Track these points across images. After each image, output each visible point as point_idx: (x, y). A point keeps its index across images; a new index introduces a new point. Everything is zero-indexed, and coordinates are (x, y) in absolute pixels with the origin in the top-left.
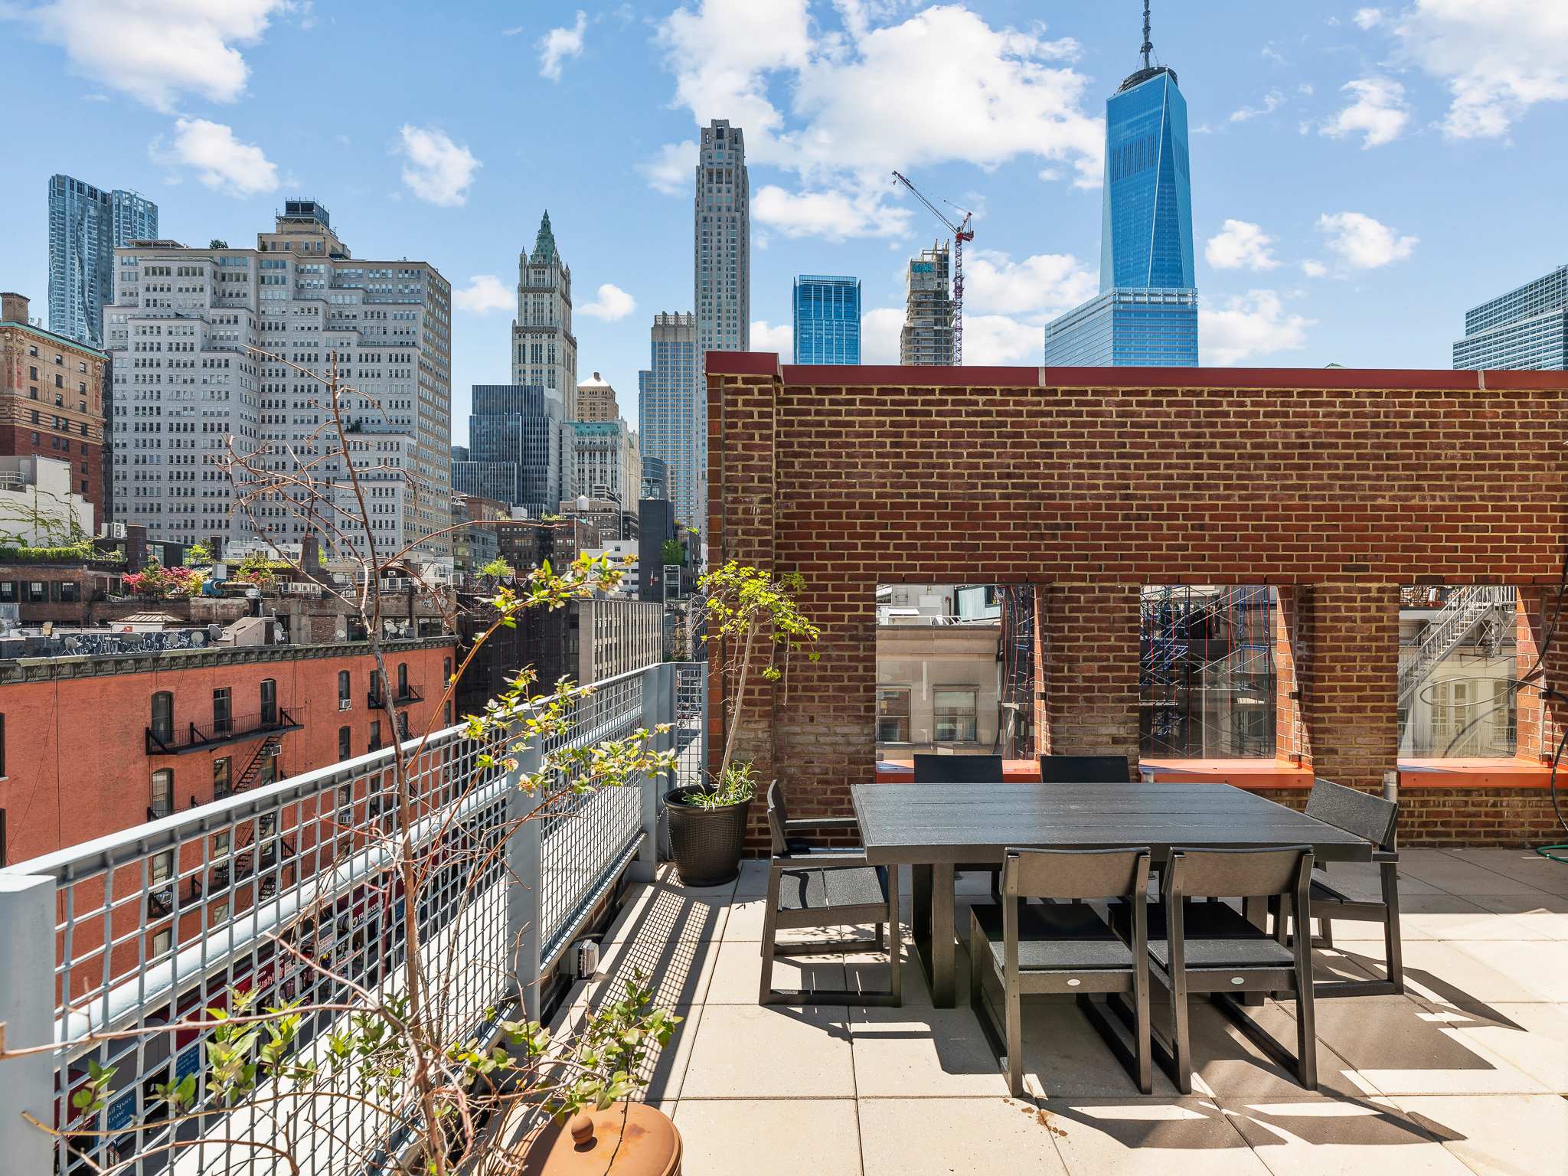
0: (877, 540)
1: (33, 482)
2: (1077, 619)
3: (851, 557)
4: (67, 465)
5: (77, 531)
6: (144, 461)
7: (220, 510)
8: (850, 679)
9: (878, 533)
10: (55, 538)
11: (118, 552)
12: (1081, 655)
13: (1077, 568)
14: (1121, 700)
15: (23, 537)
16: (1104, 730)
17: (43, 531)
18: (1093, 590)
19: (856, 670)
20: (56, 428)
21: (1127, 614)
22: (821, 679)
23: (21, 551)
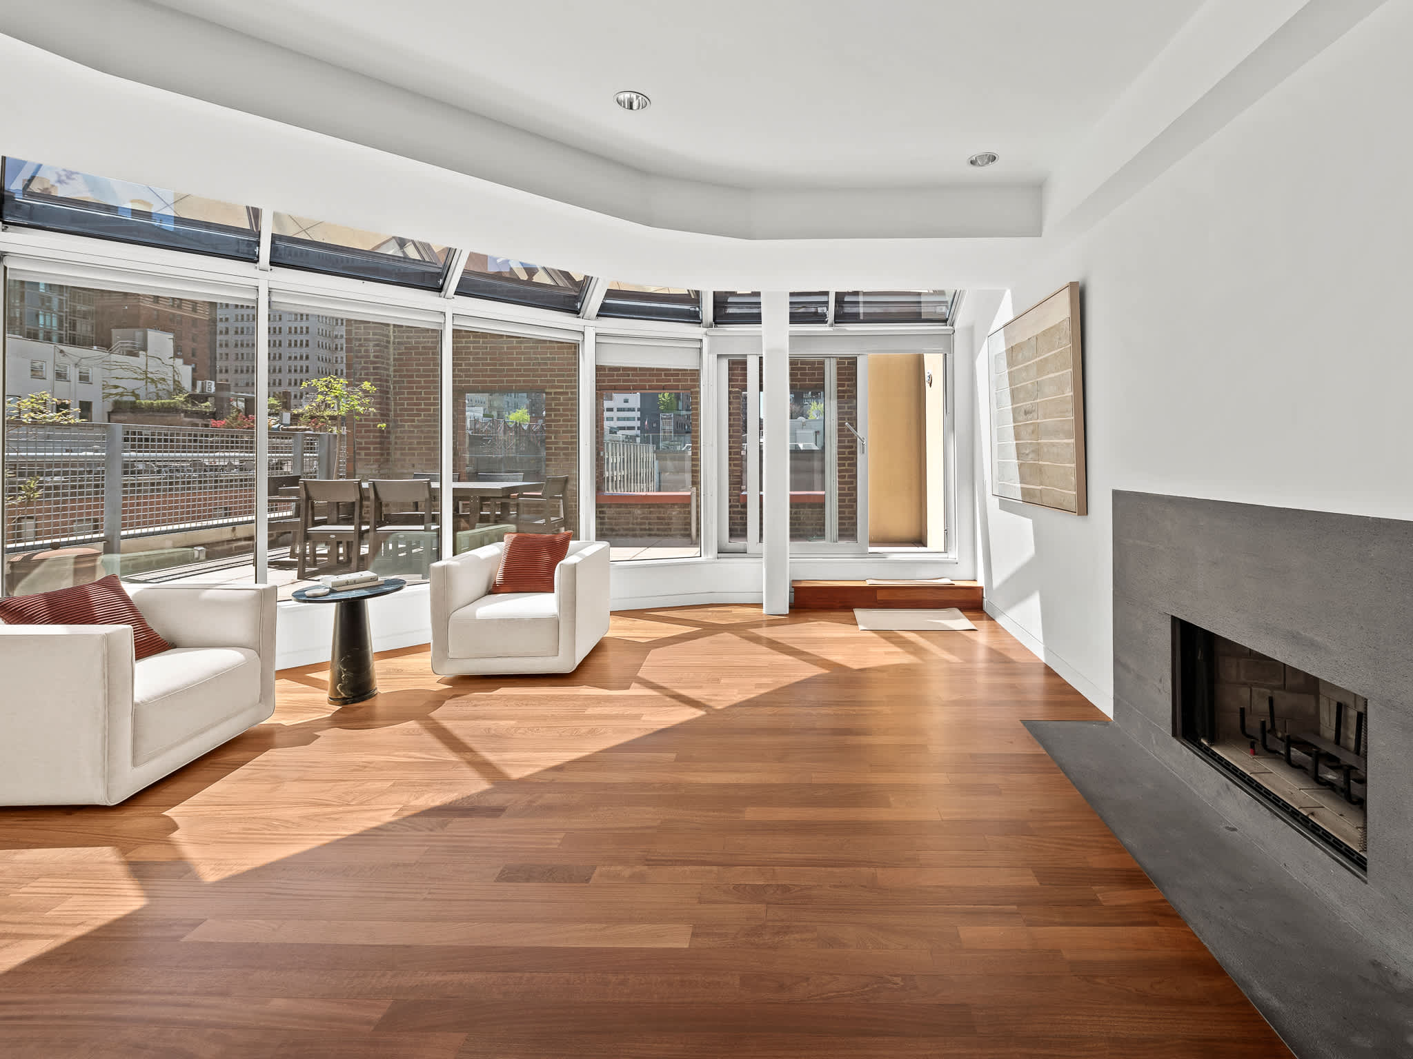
1: (145, 349)
4: (171, 336)
5: (179, 389)
6: (242, 332)
7: (301, 371)
10: (160, 393)
11: (208, 404)
13: (558, 381)
15: (137, 392)
17: (152, 388)
20: (173, 306)
23: (135, 402)
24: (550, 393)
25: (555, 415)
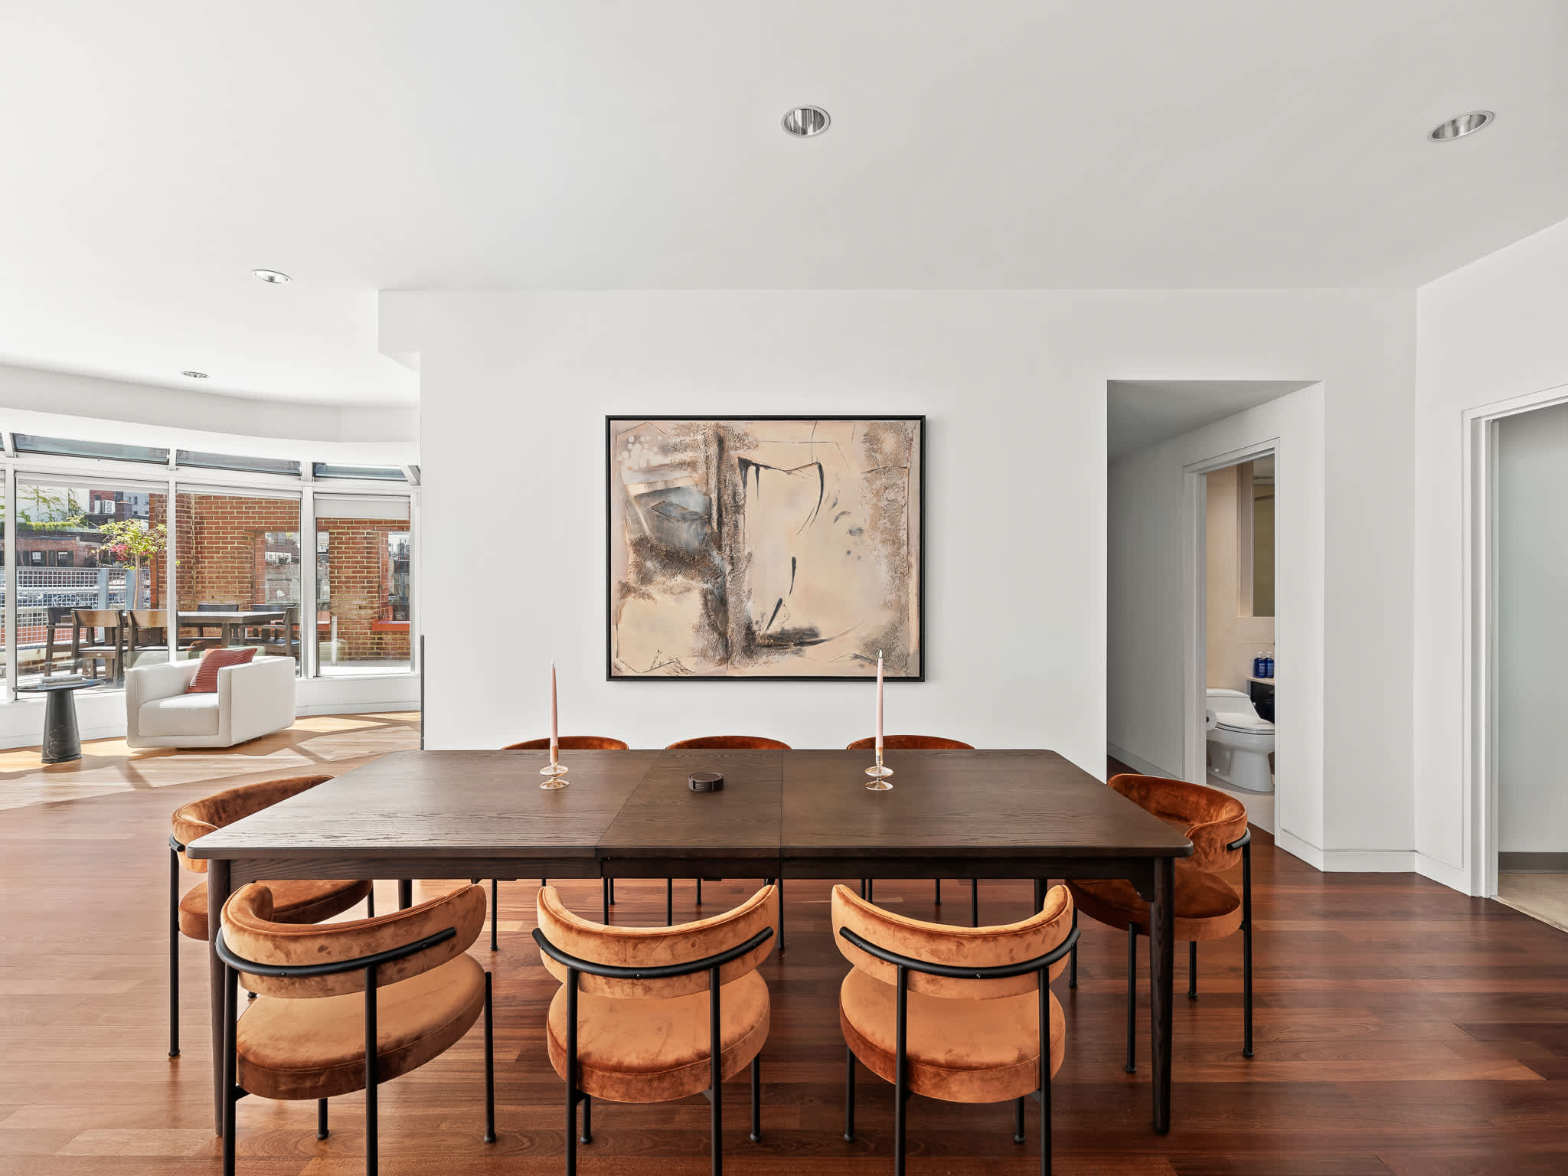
0: (244, 510)
2: (341, 548)
3: (231, 518)
5: (74, 510)
8: (231, 577)
9: (244, 506)
10: (54, 514)
11: (107, 526)
12: (344, 565)
14: (363, 588)
15: (26, 513)
16: (355, 602)
17: (44, 508)
18: (348, 533)
19: (234, 573)
21: (366, 545)
22: (217, 577)
23: (25, 525)
24: (334, 533)
25: (338, 553)
